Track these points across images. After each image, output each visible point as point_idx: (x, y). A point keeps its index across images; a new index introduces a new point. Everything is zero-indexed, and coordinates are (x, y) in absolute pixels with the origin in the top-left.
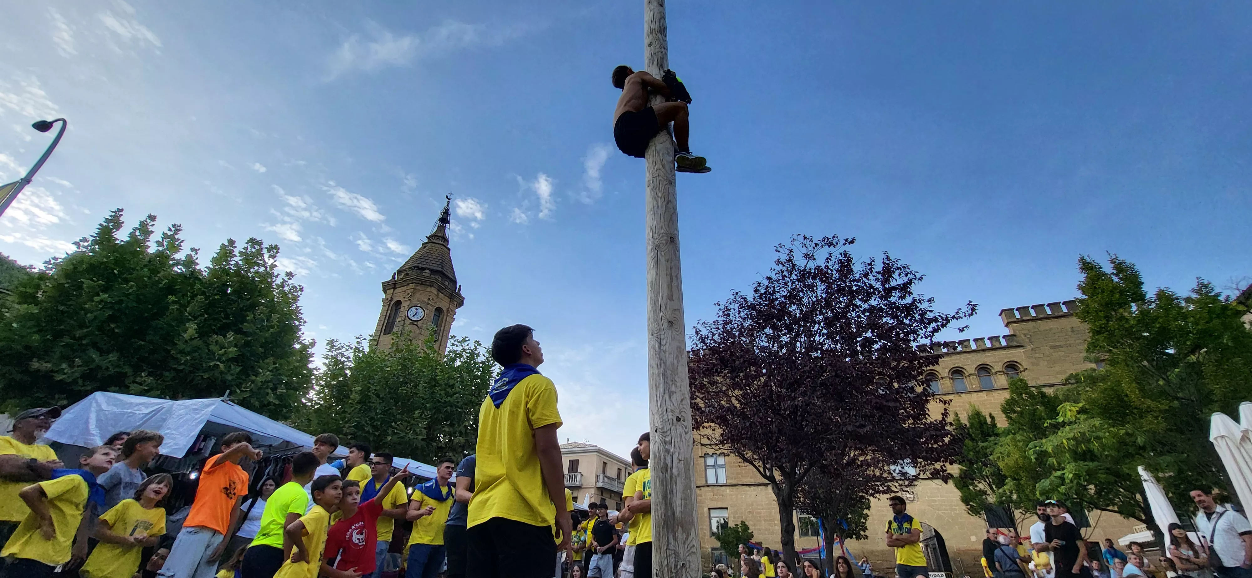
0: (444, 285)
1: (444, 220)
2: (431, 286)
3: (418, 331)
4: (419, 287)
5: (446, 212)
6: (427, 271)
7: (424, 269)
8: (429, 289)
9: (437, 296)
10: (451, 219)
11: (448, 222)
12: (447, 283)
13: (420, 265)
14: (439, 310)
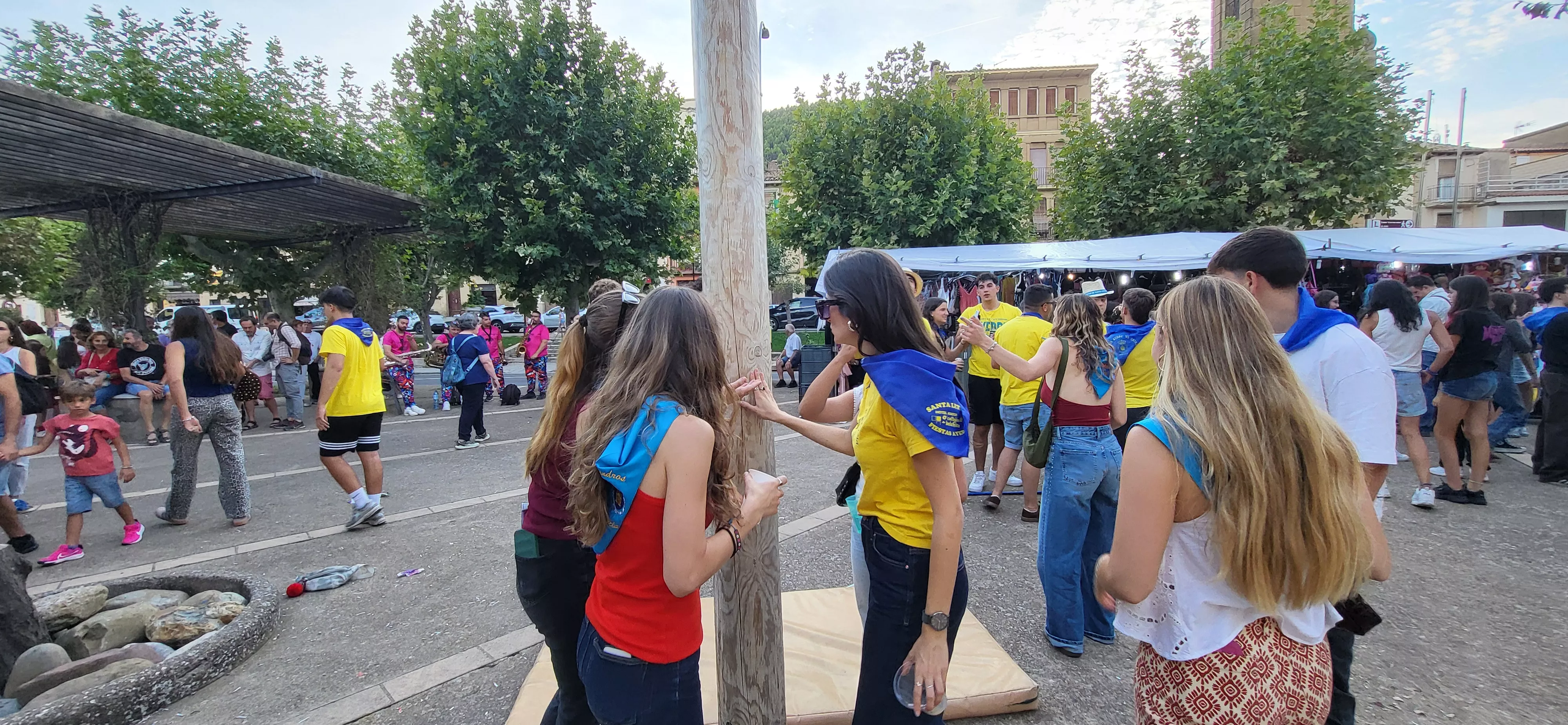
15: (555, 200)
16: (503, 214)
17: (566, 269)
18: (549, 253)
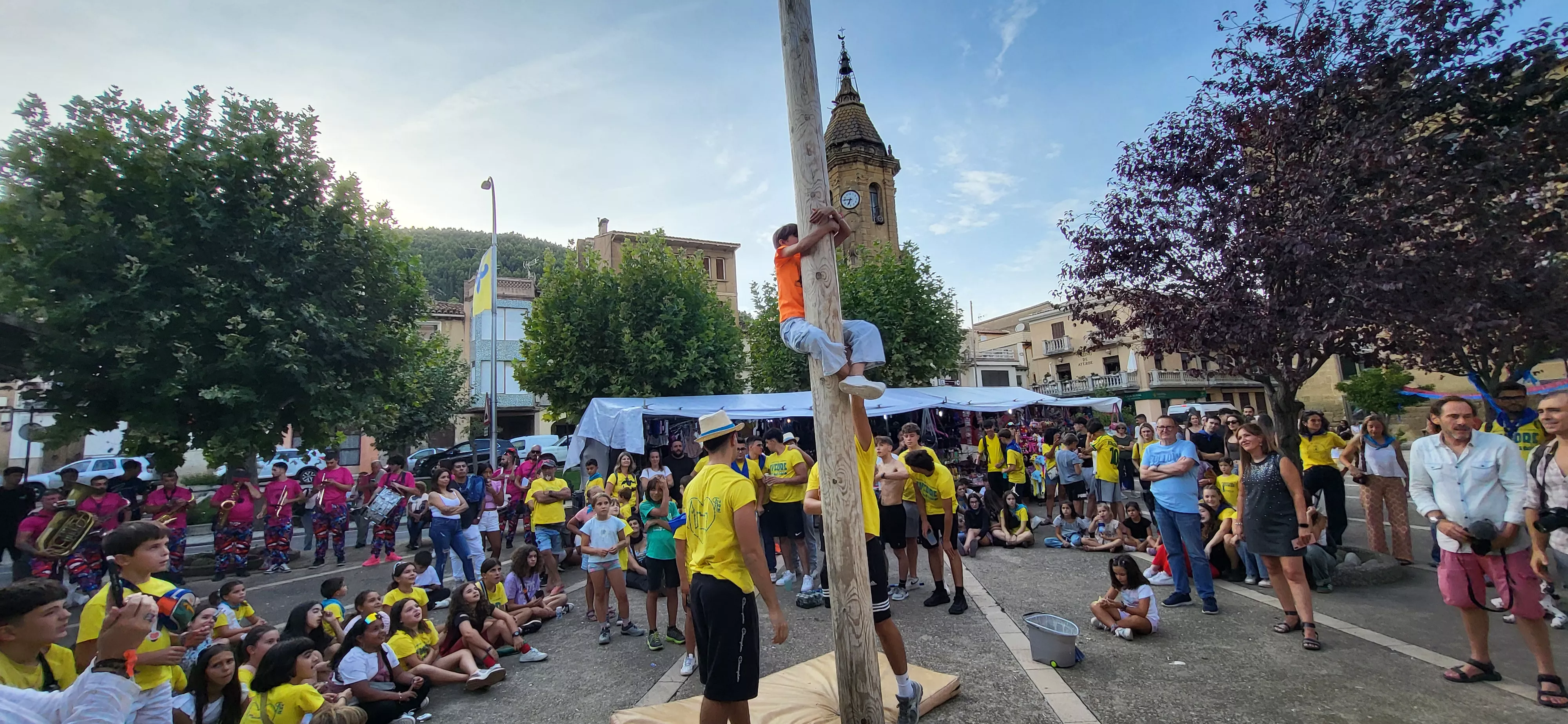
0: (869, 154)
1: (846, 70)
2: (855, 162)
3: (859, 219)
4: (843, 168)
5: (845, 59)
6: (846, 145)
7: (841, 144)
8: (854, 166)
9: (866, 170)
10: (852, 65)
11: (851, 71)
12: (872, 151)
13: (836, 141)
14: (874, 186)
15: (267, 337)
16: (178, 350)
17: (255, 416)
18: (245, 398)
